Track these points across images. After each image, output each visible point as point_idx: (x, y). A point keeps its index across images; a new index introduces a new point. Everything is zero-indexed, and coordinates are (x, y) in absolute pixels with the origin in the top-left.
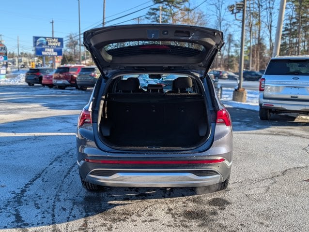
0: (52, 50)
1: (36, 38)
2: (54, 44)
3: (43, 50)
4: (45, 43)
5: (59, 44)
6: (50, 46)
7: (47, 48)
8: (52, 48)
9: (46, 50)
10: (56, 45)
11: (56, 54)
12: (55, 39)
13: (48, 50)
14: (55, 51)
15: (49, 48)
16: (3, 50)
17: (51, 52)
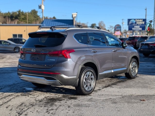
0: (139, 27)
1: (129, 20)
2: (140, 23)
3: (133, 27)
4: (135, 23)
5: (143, 23)
6: (138, 24)
7: (136, 25)
8: (138, 26)
9: (135, 27)
10: (142, 23)
11: (141, 29)
12: (141, 20)
13: (136, 27)
14: (140, 27)
15: (137, 26)
16: (119, 28)
17: (138, 28)
